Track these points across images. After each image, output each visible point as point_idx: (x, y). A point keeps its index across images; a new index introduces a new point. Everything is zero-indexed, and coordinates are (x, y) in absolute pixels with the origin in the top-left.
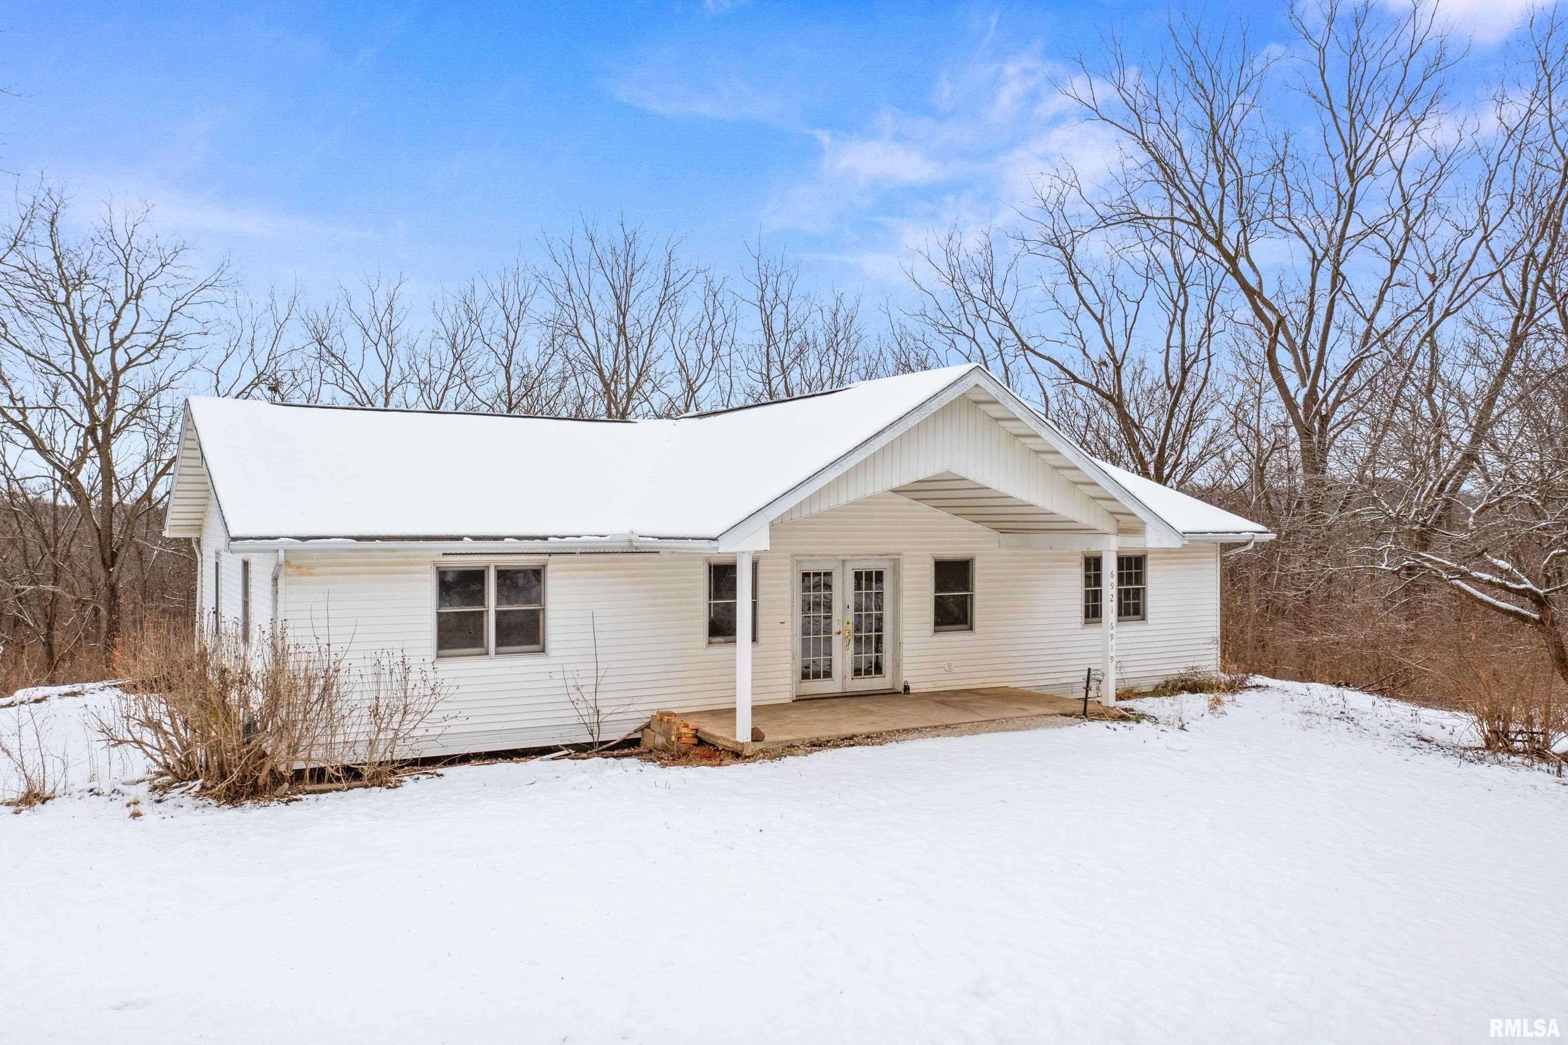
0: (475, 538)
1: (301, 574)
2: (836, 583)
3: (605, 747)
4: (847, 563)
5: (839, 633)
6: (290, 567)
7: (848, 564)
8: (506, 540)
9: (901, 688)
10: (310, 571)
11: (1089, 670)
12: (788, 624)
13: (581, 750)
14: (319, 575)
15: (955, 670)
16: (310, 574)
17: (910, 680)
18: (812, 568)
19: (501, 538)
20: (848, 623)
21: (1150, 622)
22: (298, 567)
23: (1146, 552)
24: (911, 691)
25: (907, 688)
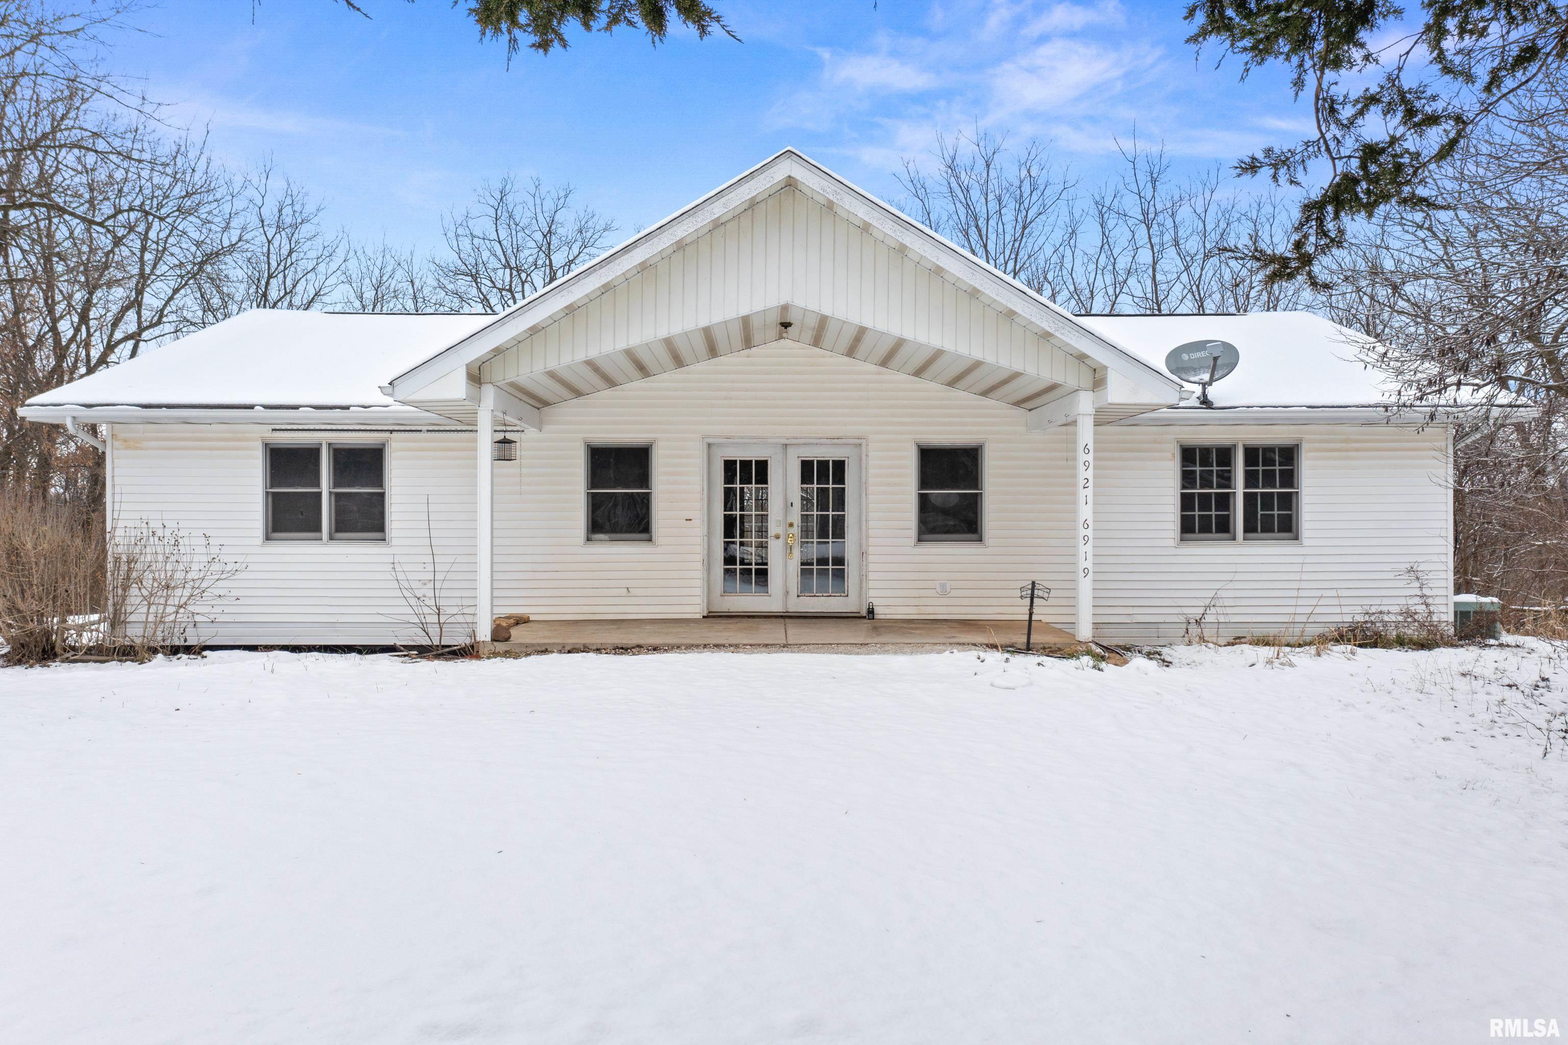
0: (266, 407)
1: (128, 448)
2: (774, 473)
3: (447, 650)
4: (788, 448)
5: (777, 537)
6: (117, 440)
7: (790, 450)
8: (301, 409)
9: (864, 613)
10: (138, 445)
11: (1033, 583)
12: (696, 522)
13: (424, 651)
14: (146, 449)
15: (952, 594)
16: (136, 448)
17: (876, 602)
18: (738, 454)
19: (296, 407)
20: (791, 525)
21: (1306, 542)
22: (125, 441)
23: (1301, 440)
24: (876, 617)
25: (871, 612)
